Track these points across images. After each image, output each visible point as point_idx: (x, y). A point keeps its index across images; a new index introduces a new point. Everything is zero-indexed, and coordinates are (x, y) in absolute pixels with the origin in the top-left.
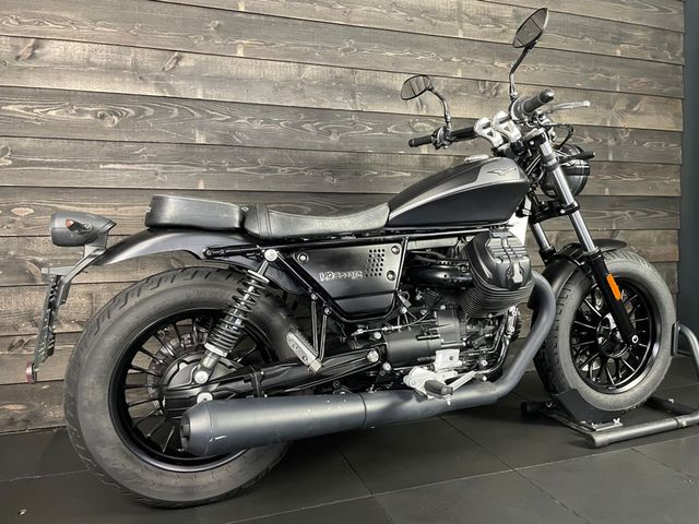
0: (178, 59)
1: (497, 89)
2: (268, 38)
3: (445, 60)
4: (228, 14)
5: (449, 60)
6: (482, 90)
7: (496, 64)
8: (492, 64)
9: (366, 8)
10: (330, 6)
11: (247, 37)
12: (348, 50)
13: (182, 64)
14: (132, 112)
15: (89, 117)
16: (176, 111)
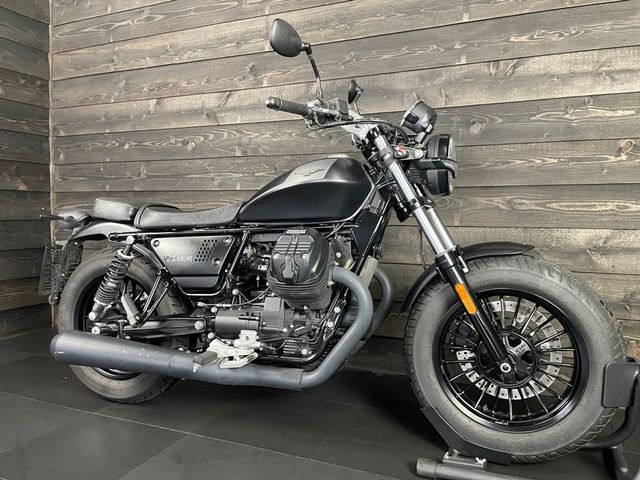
0: (228, 96)
1: (515, 66)
2: (284, 67)
3: (447, 49)
4: (259, 56)
5: (452, 48)
6: (493, 71)
7: (512, 39)
8: (507, 40)
9: (366, 20)
10: (334, 28)
11: (271, 70)
12: (349, 61)
13: (230, 100)
14: (202, 139)
15: (180, 145)
16: (226, 134)
